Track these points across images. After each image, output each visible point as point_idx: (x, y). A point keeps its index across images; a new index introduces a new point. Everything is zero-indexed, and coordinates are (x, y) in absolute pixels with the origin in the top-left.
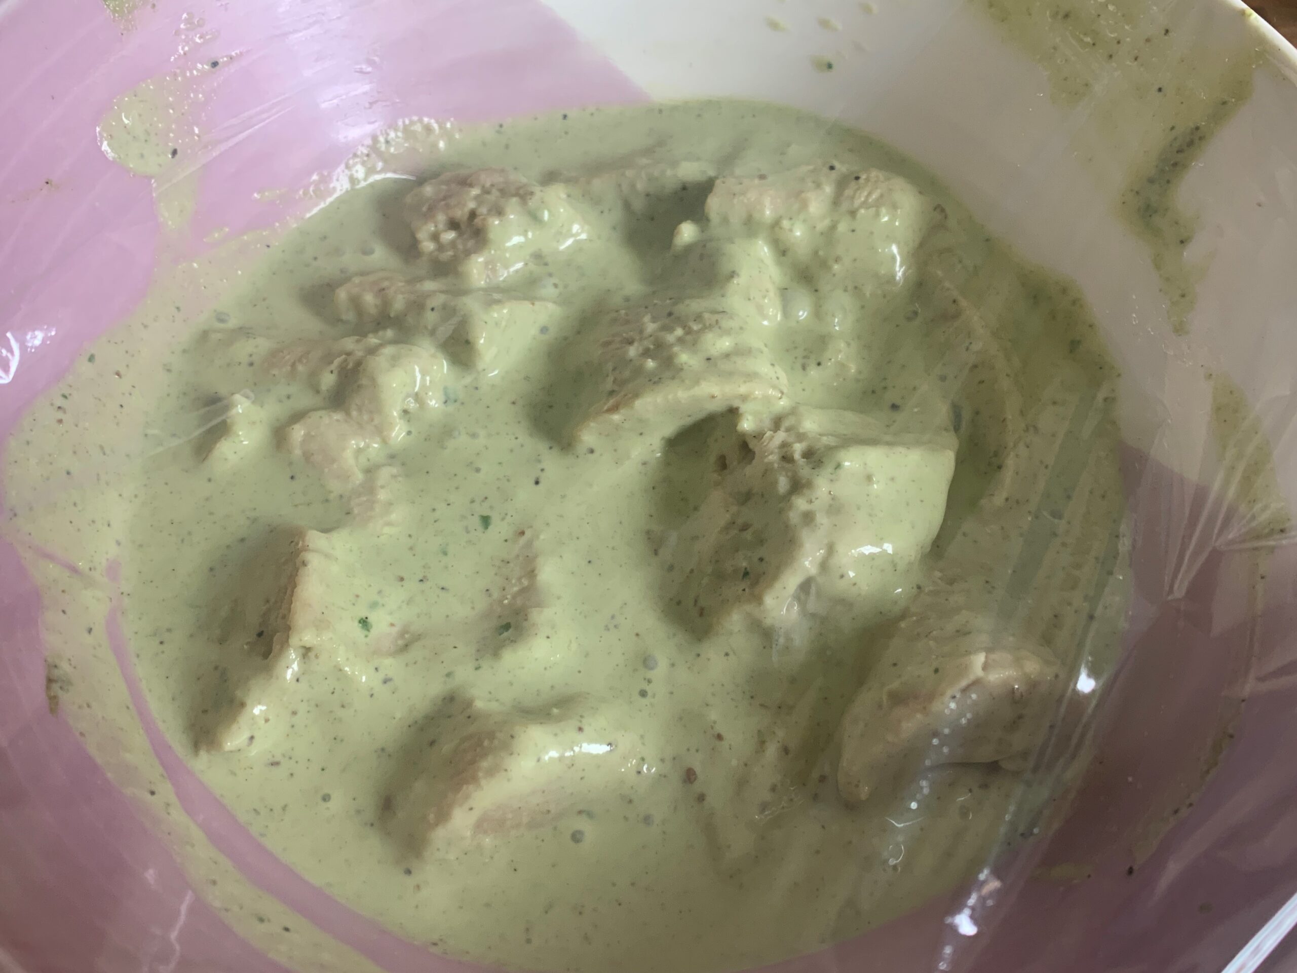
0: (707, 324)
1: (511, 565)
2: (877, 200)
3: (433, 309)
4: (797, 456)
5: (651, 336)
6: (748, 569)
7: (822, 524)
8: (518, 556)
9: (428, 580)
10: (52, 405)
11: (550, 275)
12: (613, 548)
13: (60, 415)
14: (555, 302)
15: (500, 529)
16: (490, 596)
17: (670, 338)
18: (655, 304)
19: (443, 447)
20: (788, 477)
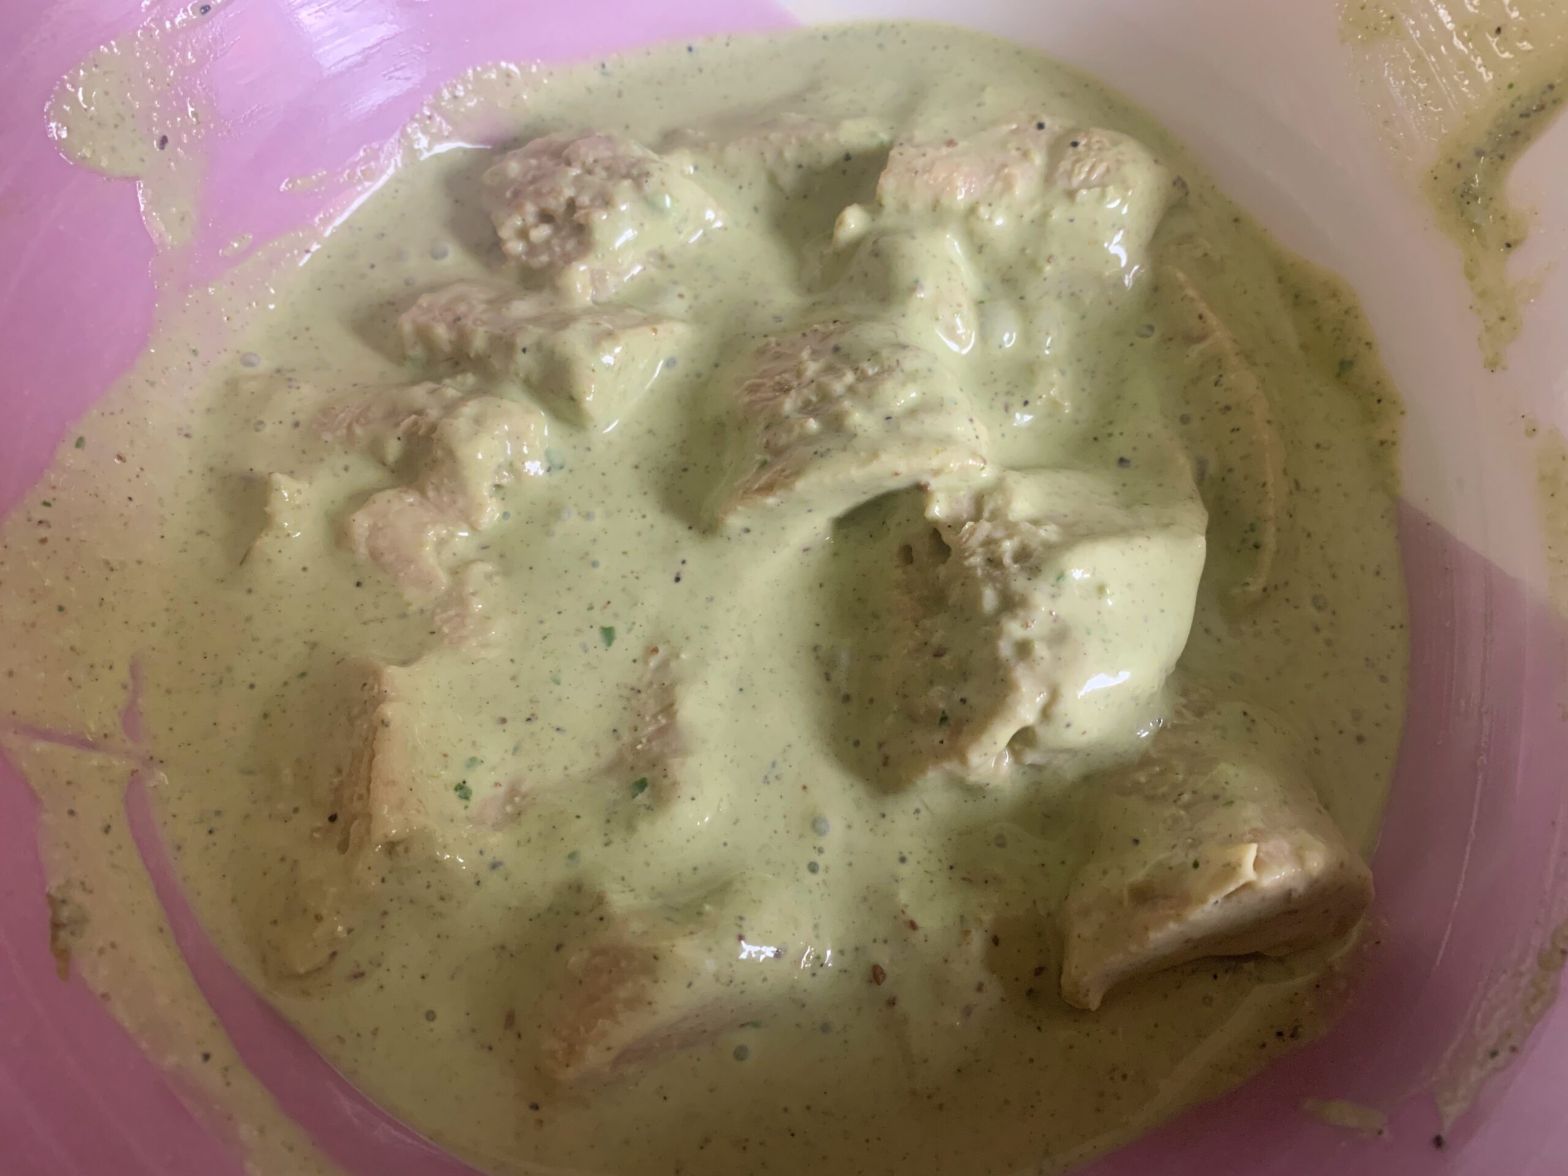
0: (886, 368)
1: (643, 696)
2: (1103, 176)
3: (524, 350)
4: (1007, 560)
5: (812, 382)
6: (947, 712)
7: (1042, 658)
8: (651, 684)
9: (537, 718)
10: (29, 520)
11: (675, 283)
12: (771, 671)
13: (43, 532)
14: (683, 321)
15: (629, 644)
16: (618, 738)
17: (838, 387)
18: (816, 331)
19: (549, 534)
20: (995, 589)
